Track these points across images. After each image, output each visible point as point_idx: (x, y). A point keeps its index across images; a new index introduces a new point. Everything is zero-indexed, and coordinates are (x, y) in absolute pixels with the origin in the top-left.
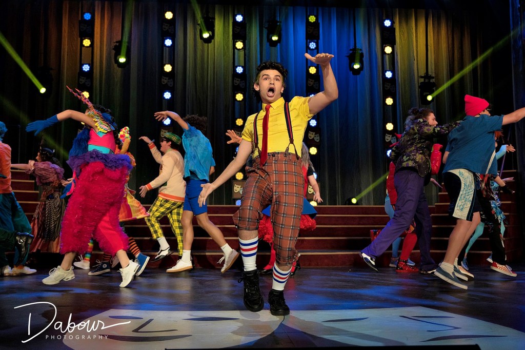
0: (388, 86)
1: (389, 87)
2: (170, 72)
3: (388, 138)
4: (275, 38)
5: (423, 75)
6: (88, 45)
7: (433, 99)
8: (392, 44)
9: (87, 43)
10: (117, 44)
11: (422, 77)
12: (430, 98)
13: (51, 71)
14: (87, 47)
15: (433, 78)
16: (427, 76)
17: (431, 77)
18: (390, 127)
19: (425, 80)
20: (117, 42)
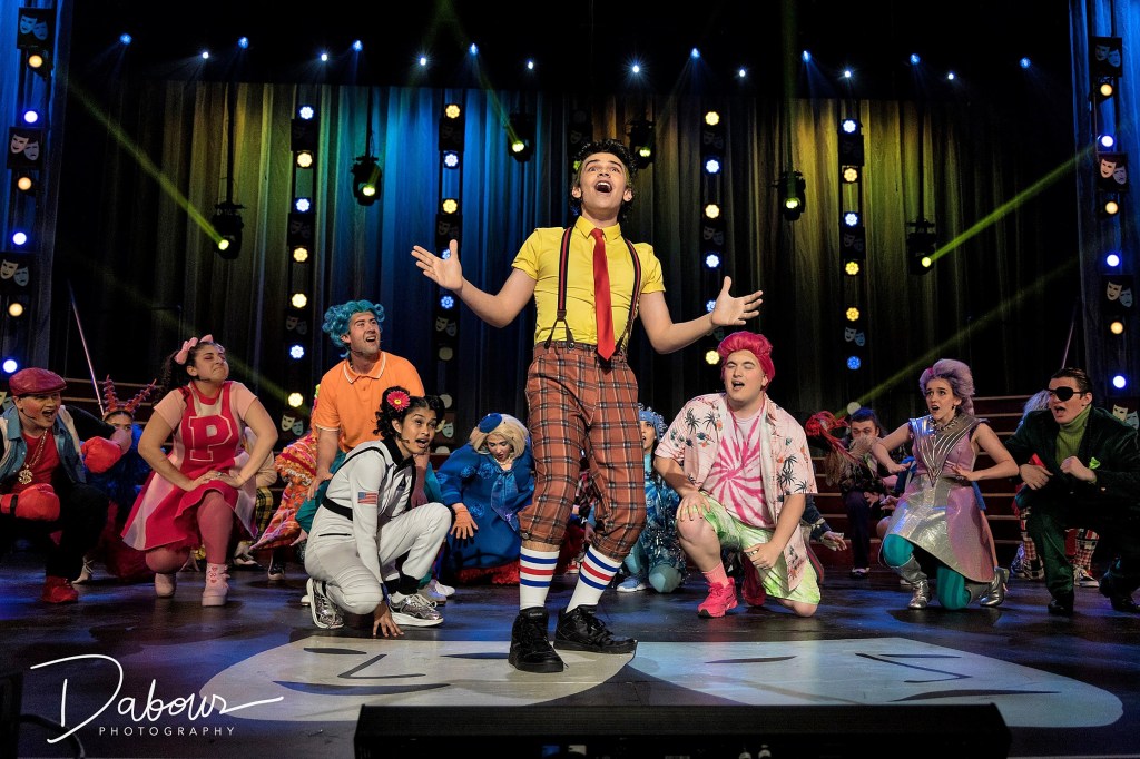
0: (849, 240)
1: (851, 242)
2: (454, 213)
3: (850, 335)
4: (645, 153)
5: (914, 221)
6: (308, 165)
7: (932, 264)
8: (857, 163)
9: (305, 160)
10: (359, 163)
11: (911, 224)
12: (926, 262)
13: (239, 210)
14: (305, 168)
15: (932, 225)
16: (921, 222)
17: (928, 225)
18: (853, 314)
19: (917, 230)
20: (358, 159)
